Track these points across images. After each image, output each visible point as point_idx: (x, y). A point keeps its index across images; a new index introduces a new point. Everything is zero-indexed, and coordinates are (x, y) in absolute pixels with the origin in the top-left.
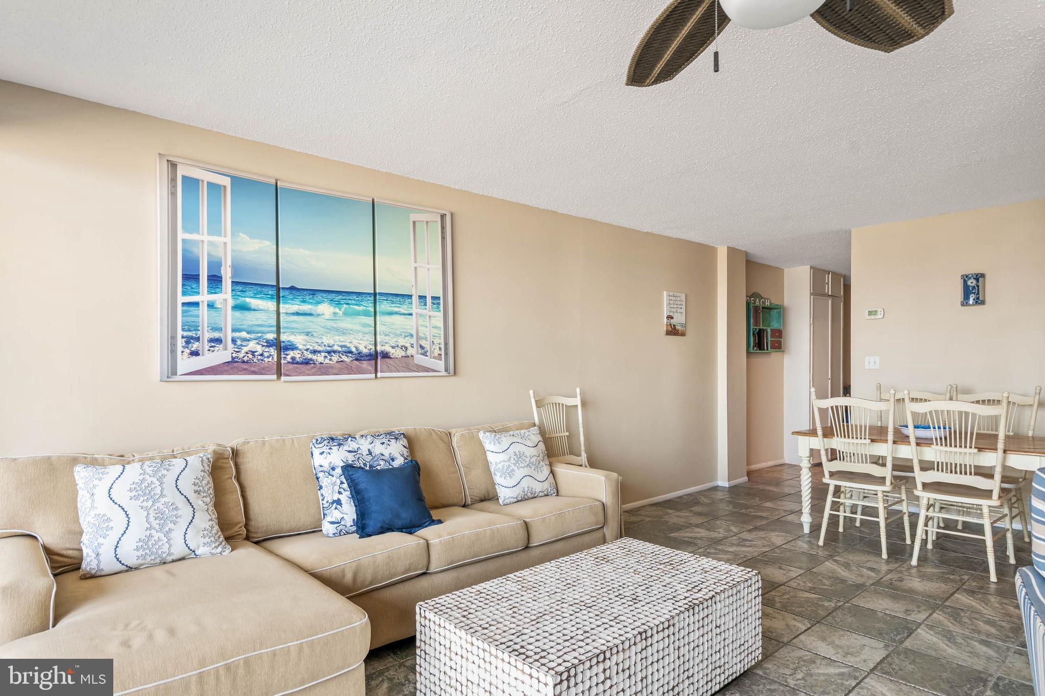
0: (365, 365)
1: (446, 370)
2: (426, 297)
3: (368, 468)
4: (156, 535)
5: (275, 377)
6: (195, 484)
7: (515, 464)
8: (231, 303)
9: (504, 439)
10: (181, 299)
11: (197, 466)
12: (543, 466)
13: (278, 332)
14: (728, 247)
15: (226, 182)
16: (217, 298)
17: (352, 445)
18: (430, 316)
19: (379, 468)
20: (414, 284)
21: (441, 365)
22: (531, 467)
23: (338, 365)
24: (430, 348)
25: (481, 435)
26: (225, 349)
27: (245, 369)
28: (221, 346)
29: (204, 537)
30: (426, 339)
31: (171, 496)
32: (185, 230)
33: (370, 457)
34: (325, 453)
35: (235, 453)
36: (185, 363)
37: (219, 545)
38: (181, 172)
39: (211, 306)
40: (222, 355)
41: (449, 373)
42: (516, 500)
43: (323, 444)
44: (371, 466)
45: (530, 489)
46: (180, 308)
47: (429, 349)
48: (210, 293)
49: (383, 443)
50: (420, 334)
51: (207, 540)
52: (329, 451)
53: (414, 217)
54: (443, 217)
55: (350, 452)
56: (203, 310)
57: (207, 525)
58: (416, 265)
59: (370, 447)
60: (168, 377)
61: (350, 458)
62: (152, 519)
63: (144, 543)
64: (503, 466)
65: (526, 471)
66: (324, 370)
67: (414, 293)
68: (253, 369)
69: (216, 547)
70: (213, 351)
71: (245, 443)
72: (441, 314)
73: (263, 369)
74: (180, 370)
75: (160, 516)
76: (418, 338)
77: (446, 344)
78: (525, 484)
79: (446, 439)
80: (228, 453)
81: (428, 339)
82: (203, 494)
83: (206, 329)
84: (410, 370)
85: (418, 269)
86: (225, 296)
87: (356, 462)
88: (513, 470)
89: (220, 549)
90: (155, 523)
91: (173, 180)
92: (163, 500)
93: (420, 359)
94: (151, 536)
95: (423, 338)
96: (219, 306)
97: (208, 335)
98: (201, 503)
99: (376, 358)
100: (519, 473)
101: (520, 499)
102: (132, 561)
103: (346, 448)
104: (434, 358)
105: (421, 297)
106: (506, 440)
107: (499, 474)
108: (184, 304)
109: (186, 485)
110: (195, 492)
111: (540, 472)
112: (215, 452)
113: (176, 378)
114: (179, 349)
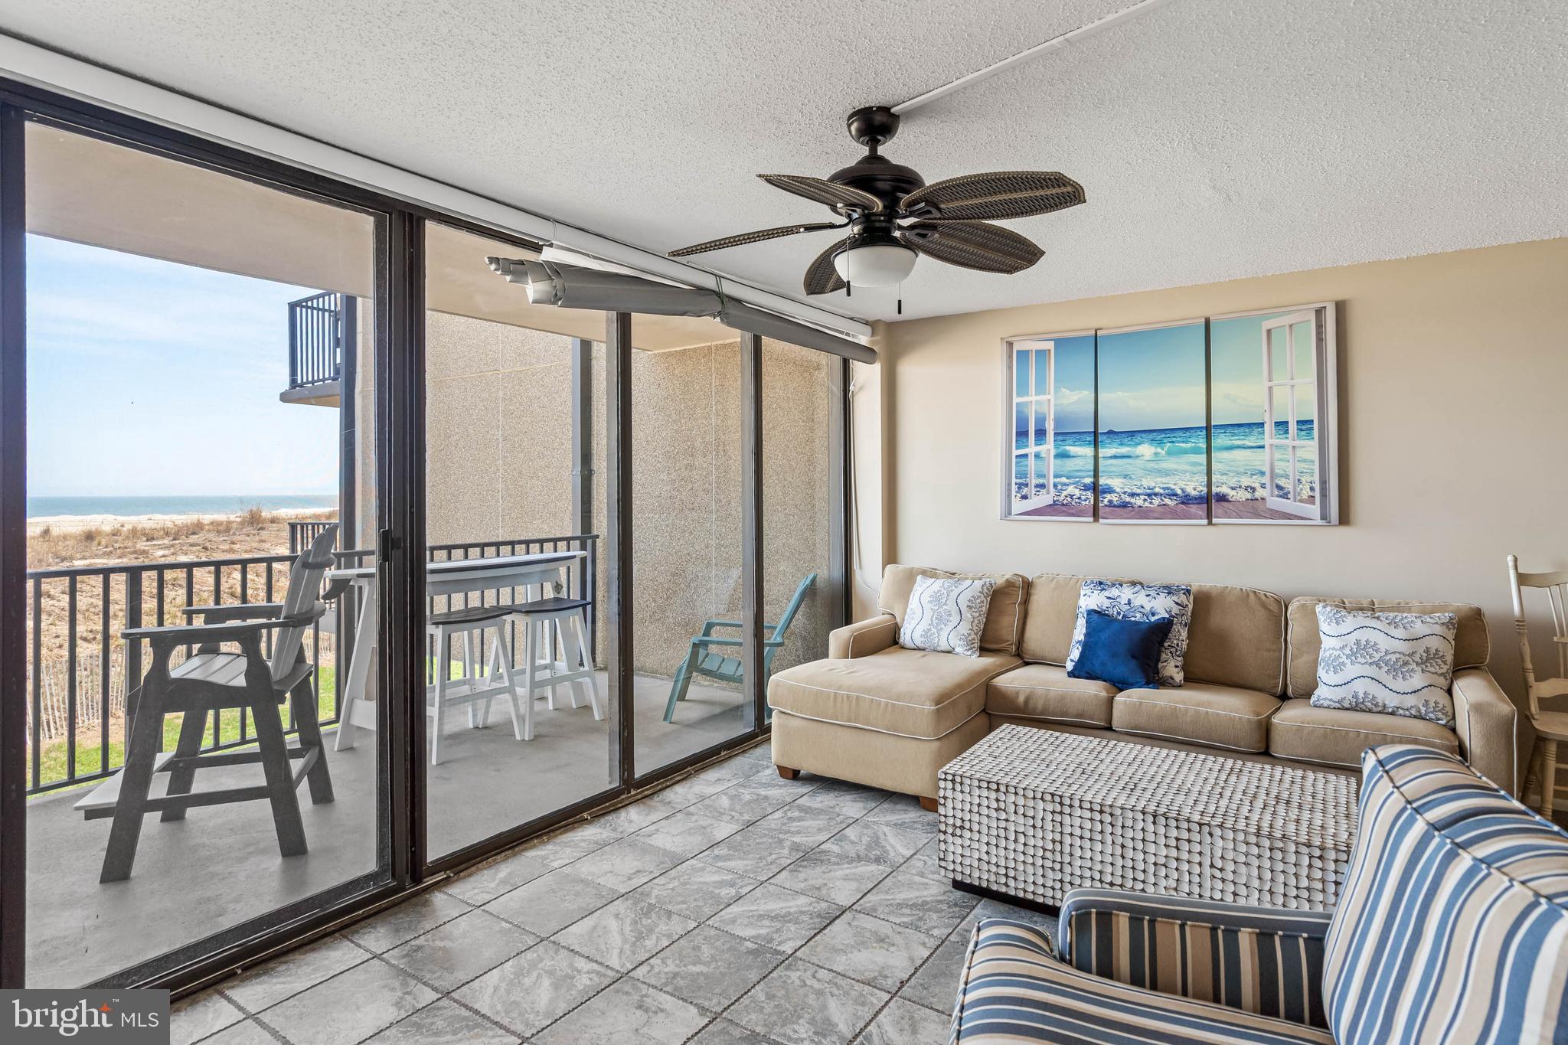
0: (1194, 509)
1: (1324, 517)
2: (1287, 423)
3: (1120, 618)
4: (933, 630)
5: (1091, 519)
6: (969, 601)
7: (1348, 657)
8: (1053, 452)
9: (1350, 618)
10: (1015, 452)
11: (970, 590)
12: (1413, 670)
13: (1096, 474)
15: (1050, 345)
16: (1042, 449)
17: (1114, 592)
18: (1294, 447)
19: (1133, 619)
20: (1267, 407)
21: (1315, 510)
22: (1380, 668)
23: (1161, 509)
24: (1295, 489)
25: (1319, 608)
26: (1048, 493)
27: (1064, 511)
28: (1045, 491)
29: (960, 640)
30: (1287, 477)
31: (951, 606)
32: (1019, 395)
33: (1127, 607)
34: (1087, 595)
35: (1028, 586)
36: (1018, 506)
37: (969, 649)
38: (1016, 348)
39: (1037, 456)
40: (1044, 499)
41: (1330, 522)
43: (1089, 586)
44: (1124, 616)
45: (1371, 697)
46: (1014, 460)
47: (1291, 490)
48: (1036, 445)
49: (1147, 596)
50: (1277, 471)
51: (961, 642)
52: (1092, 594)
53: (1267, 324)
54: (1319, 313)
55: (1108, 598)
57: (966, 632)
58: (1270, 384)
59: (1132, 597)
60: (1005, 516)
61: (1106, 603)
62: (934, 619)
63: (926, 633)
64: (1331, 656)
65: (1372, 671)
66: (1143, 513)
67: (1266, 418)
68: (1072, 511)
69: (967, 650)
70: (1038, 495)
71: (1040, 577)
72: (1315, 443)
73: (1080, 511)
74: (1014, 511)
75: (940, 618)
76: (1273, 476)
77: (1324, 483)
78: (1360, 688)
79: (1274, 607)
80: (1021, 583)
81: (1291, 477)
83: (1033, 476)
84: (1258, 516)
85: (1274, 389)
86: (1049, 447)
87: (1110, 610)
88: (1343, 664)
89: (969, 653)
90: (935, 621)
91: (1010, 357)
92: (944, 607)
93: (1275, 502)
94: (930, 629)
95: (1282, 476)
96: (1044, 456)
97: (1034, 482)
98: (969, 615)
99: (1209, 503)
100: (1351, 670)
101: (1347, 705)
102: (920, 645)
103: (1107, 593)
104: (1301, 501)
105: (1278, 424)
106: (1350, 622)
107: (1323, 666)
108: (1017, 456)
109: (963, 602)
110: (968, 607)
111: (1404, 678)
112: (1007, 580)
113: (1012, 517)
114: (1014, 493)
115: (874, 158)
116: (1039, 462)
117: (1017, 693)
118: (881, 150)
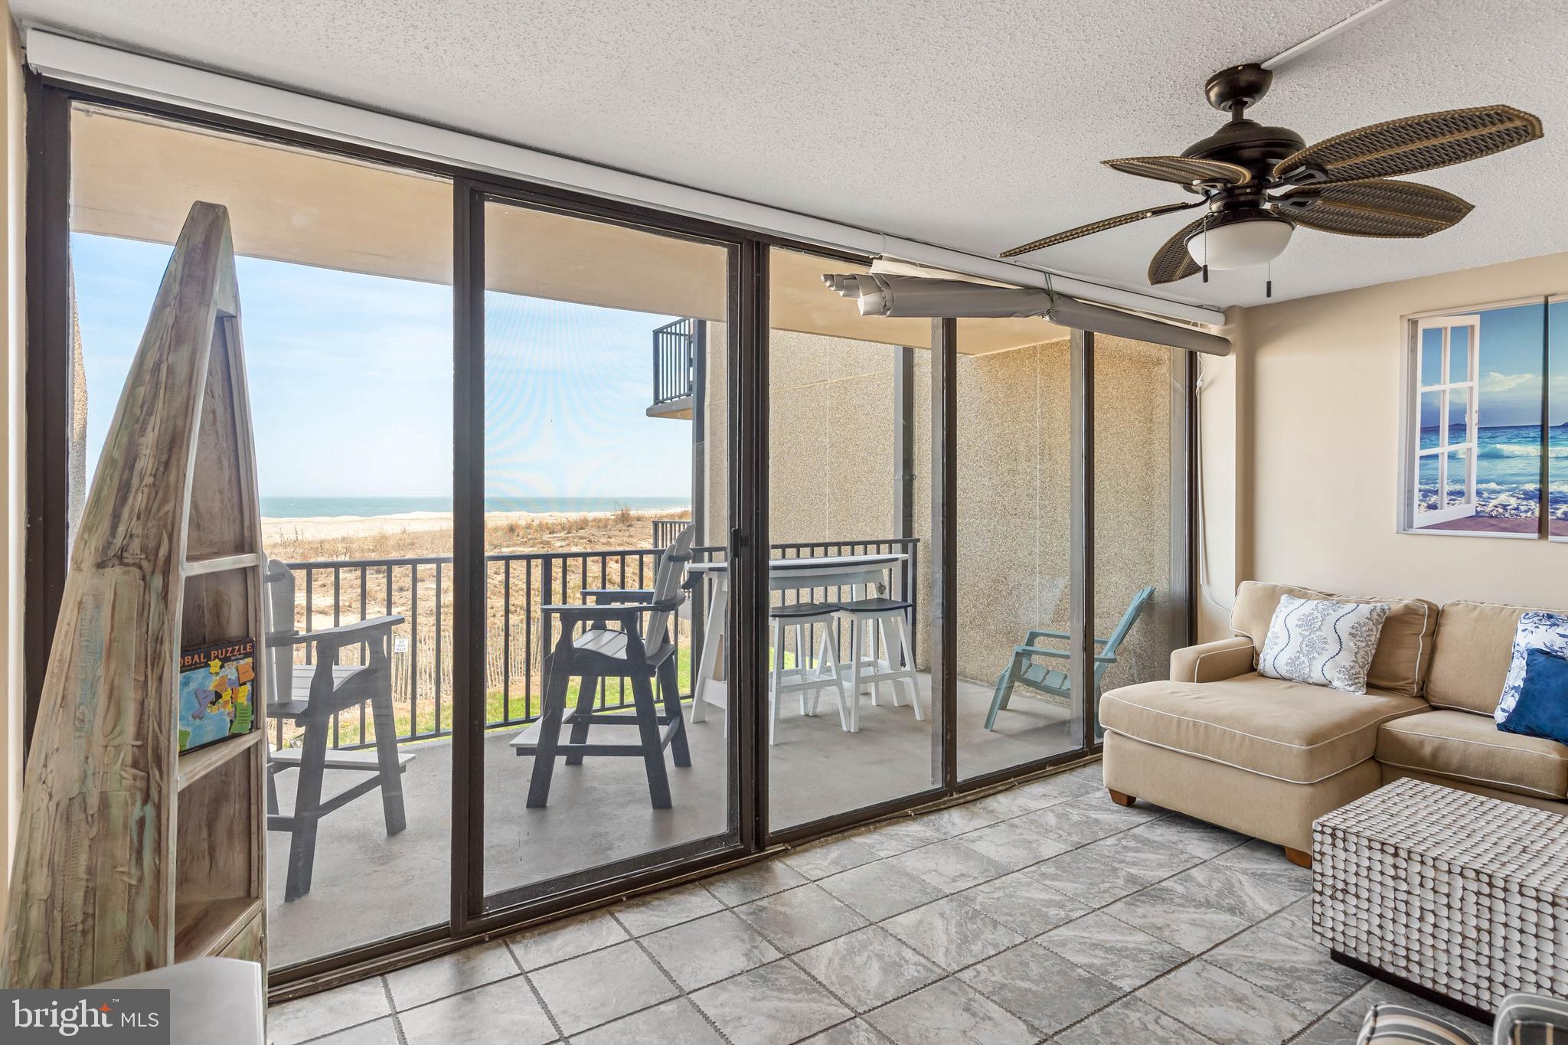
4: (1303, 658)
5: (1536, 535)
6: (1353, 628)
8: (1476, 451)
10: (1419, 453)
11: (1353, 616)
13: (1544, 479)
15: (1475, 320)
16: (1460, 448)
26: (1468, 502)
27: (1492, 525)
28: (1463, 500)
29: (1340, 672)
31: (1327, 631)
32: (1425, 383)
34: (1527, 631)
35: (1437, 612)
36: (1422, 517)
37: (1352, 685)
38: (1422, 326)
39: (1452, 457)
40: (1463, 509)
43: (1532, 620)
46: (1417, 462)
48: (1451, 443)
51: (1341, 676)
52: (1536, 629)
55: (1563, 636)
56: (1444, 463)
57: (1347, 665)
60: (1404, 530)
61: (1558, 643)
62: (1304, 645)
63: (1293, 661)
68: (1504, 525)
69: (1351, 686)
70: (1453, 505)
73: (1518, 526)
74: (1416, 524)
75: (1311, 645)
80: (1423, 610)
82: (1358, 638)
83: (1445, 481)
86: (1471, 444)
89: (1352, 689)
90: (1305, 649)
91: (1414, 337)
92: (1318, 633)
94: (1299, 658)
96: (1462, 456)
97: (1447, 488)
98: (1352, 644)
102: (1284, 673)
103: (1561, 630)
108: (1422, 458)
109: (1344, 628)
110: (1350, 634)
112: (1406, 606)
113: (1413, 531)
114: (1416, 502)
115: (1239, 123)
116: (1454, 464)
117: (1422, 743)
118: (1248, 114)
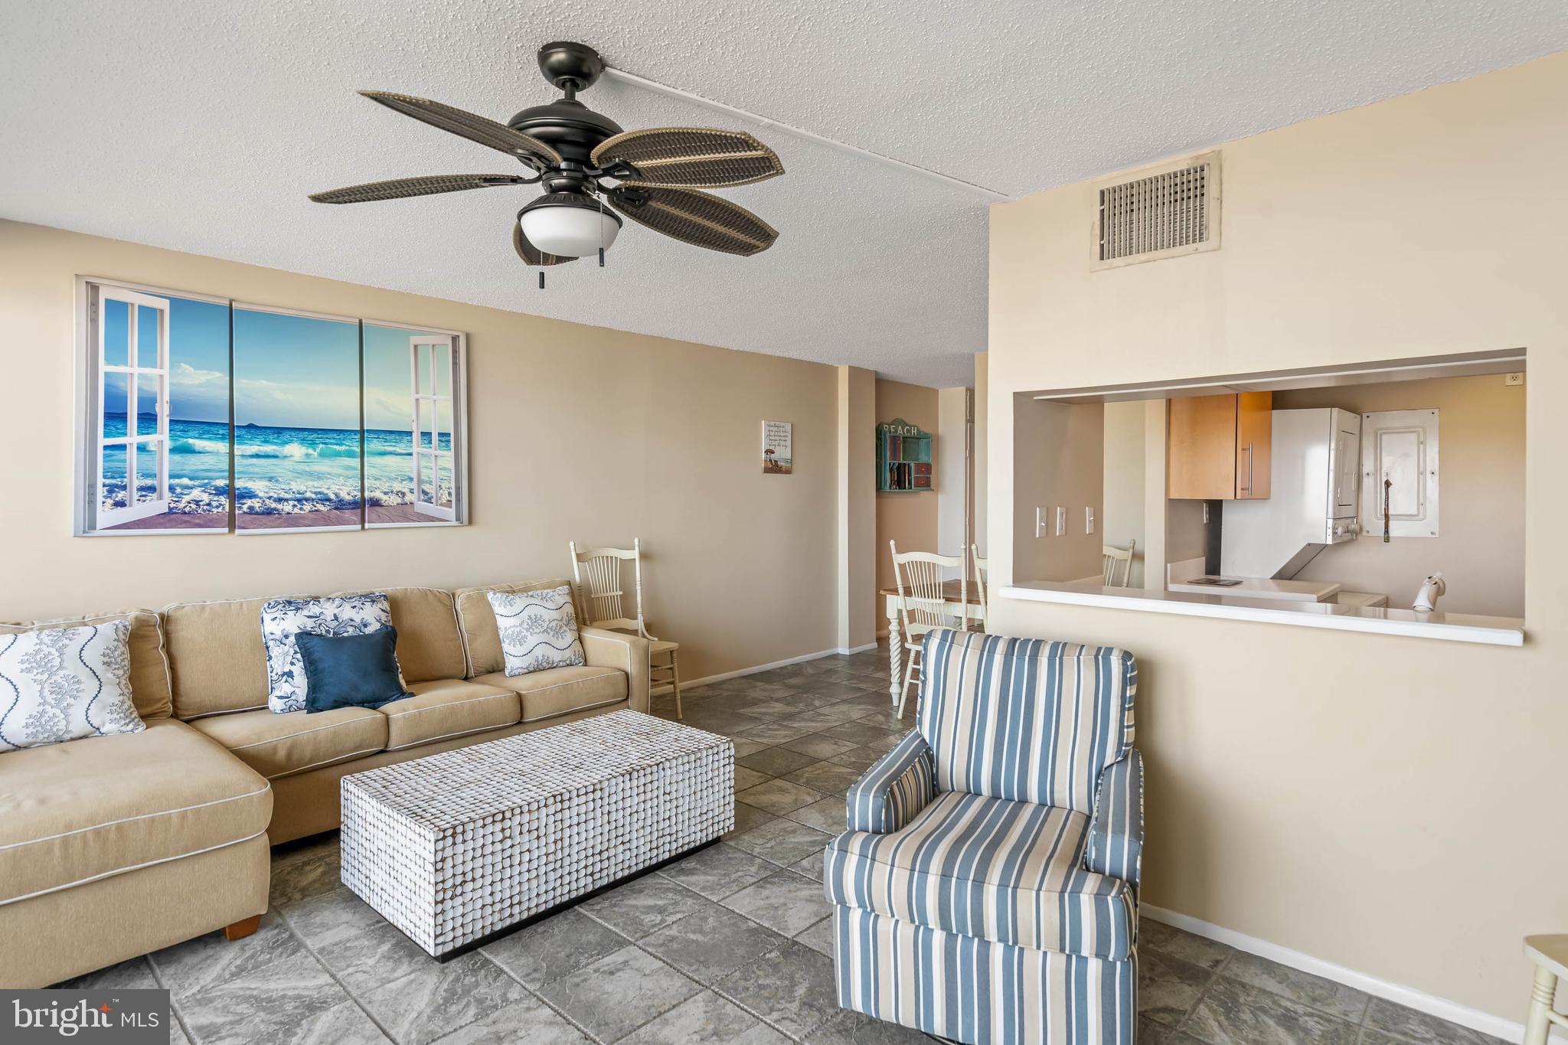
0: (347, 514)
1: (458, 519)
2: (431, 433)
3: (331, 635)
4: (51, 711)
5: (226, 530)
6: (104, 655)
7: (527, 630)
8: (168, 444)
9: (518, 600)
10: (103, 442)
11: (97, 639)
12: (565, 631)
13: (232, 476)
14: (850, 367)
15: (164, 305)
16: (150, 439)
17: (314, 609)
18: (436, 456)
19: (345, 635)
20: (414, 418)
21: (451, 512)
22: (549, 634)
23: (312, 516)
24: (436, 492)
25: (490, 596)
26: (161, 498)
27: (185, 522)
28: (155, 496)
29: (111, 713)
30: (430, 483)
31: (73, 668)
32: (108, 361)
33: (335, 623)
34: (277, 619)
35: (165, 620)
36: (106, 515)
37: (130, 722)
38: (104, 295)
39: (142, 448)
40: (155, 506)
41: (462, 523)
42: (526, 671)
43: (277, 608)
44: (334, 633)
45: (546, 658)
46: (100, 452)
47: (434, 495)
48: (140, 433)
49: (354, 607)
50: (423, 478)
51: (115, 716)
52: (283, 616)
53: (415, 340)
54: (455, 339)
55: (309, 617)
56: (132, 455)
57: (117, 700)
58: (417, 396)
59: (337, 611)
60: (84, 532)
61: (309, 624)
62: (46, 693)
63: (37, 719)
64: (513, 632)
65: (543, 638)
66: (292, 521)
67: (414, 429)
68: (197, 521)
69: (127, 724)
70: (144, 501)
71: (178, 608)
72: (451, 454)
73: (211, 521)
74: (100, 524)
75: (58, 691)
76: (420, 482)
77: (458, 489)
78: (539, 652)
79: (447, 601)
80: (154, 620)
81: (434, 483)
82: (114, 666)
83: (135, 475)
84: (409, 520)
85: (421, 401)
87: (317, 630)
88: (525, 636)
89: (131, 726)
90: (50, 698)
91: (94, 305)
92: (62, 673)
93: (422, 507)
94: (45, 712)
95: (427, 482)
96: (153, 449)
97: (137, 483)
98: (110, 675)
99: (362, 507)
100: (532, 640)
101: (531, 669)
102: (20, 739)
103: (306, 612)
104: (441, 505)
105: (423, 434)
106: (520, 602)
107: (507, 642)
108: (106, 447)
109: (93, 656)
110: (104, 663)
111: (562, 638)
112: (137, 618)
113: (94, 533)
114: (100, 499)
115: (570, 101)
116: (144, 456)
